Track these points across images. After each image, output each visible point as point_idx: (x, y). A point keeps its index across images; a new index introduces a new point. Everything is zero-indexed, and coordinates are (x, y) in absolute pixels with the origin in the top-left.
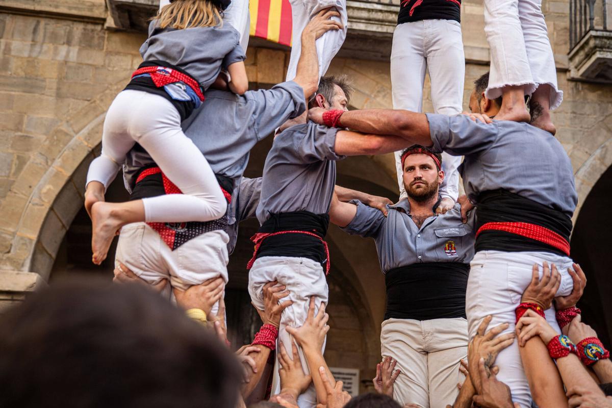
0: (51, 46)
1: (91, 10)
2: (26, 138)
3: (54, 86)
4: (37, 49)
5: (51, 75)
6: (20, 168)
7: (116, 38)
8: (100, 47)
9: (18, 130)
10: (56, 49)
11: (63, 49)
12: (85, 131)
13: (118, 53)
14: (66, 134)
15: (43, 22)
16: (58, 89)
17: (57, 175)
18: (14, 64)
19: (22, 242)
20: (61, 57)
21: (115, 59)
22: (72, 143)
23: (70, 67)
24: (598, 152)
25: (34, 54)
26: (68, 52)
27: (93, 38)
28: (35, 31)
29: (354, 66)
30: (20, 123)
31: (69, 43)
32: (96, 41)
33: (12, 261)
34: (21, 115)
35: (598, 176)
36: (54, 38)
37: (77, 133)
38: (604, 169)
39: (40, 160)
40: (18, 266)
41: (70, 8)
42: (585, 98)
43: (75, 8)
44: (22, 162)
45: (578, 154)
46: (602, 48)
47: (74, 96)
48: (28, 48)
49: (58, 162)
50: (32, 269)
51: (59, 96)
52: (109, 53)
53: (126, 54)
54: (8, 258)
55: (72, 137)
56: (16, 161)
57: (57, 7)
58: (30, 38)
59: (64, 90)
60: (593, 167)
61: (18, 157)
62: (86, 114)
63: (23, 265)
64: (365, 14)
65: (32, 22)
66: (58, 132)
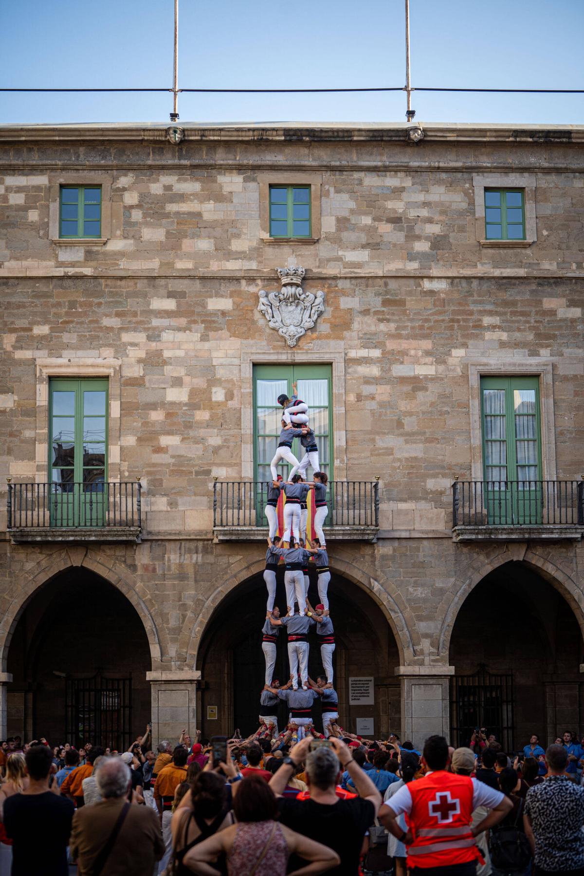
0: (189, 555)
1: (206, 535)
2: (184, 605)
3: (193, 576)
4: (183, 557)
5: (191, 571)
6: (183, 621)
7: (219, 547)
8: (212, 553)
9: (180, 601)
10: (191, 557)
11: (195, 556)
12: (211, 599)
13: (221, 555)
14: (202, 601)
15: (183, 543)
16: (195, 577)
17: (201, 622)
18: (173, 568)
19: (191, 656)
20: (194, 561)
21: (220, 558)
22: (206, 605)
23: (199, 566)
24: (468, 582)
25: (182, 561)
26: (197, 558)
27: (208, 548)
28: (180, 548)
30: (180, 597)
31: (197, 552)
32: (209, 550)
33: (188, 665)
34: (180, 594)
35: (467, 595)
36: (189, 551)
37: (207, 600)
38: (470, 590)
39: (192, 615)
40: (191, 668)
41: (196, 536)
42: (462, 552)
43: (199, 535)
44: (184, 616)
45: (458, 583)
46: (462, 534)
47: (203, 580)
48: (178, 558)
49: (201, 615)
50: (197, 670)
51: (196, 581)
52: (216, 556)
53: (225, 555)
54: (186, 664)
55: (205, 602)
56: (181, 617)
57: (189, 536)
58: (178, 552)
59: (198, 578)
60: (465, 590)
61: (182, 615)
62: (210, 589)
63: (193, 667)
64: (341, 532)
65: (178, 543)
66: (198, 600)
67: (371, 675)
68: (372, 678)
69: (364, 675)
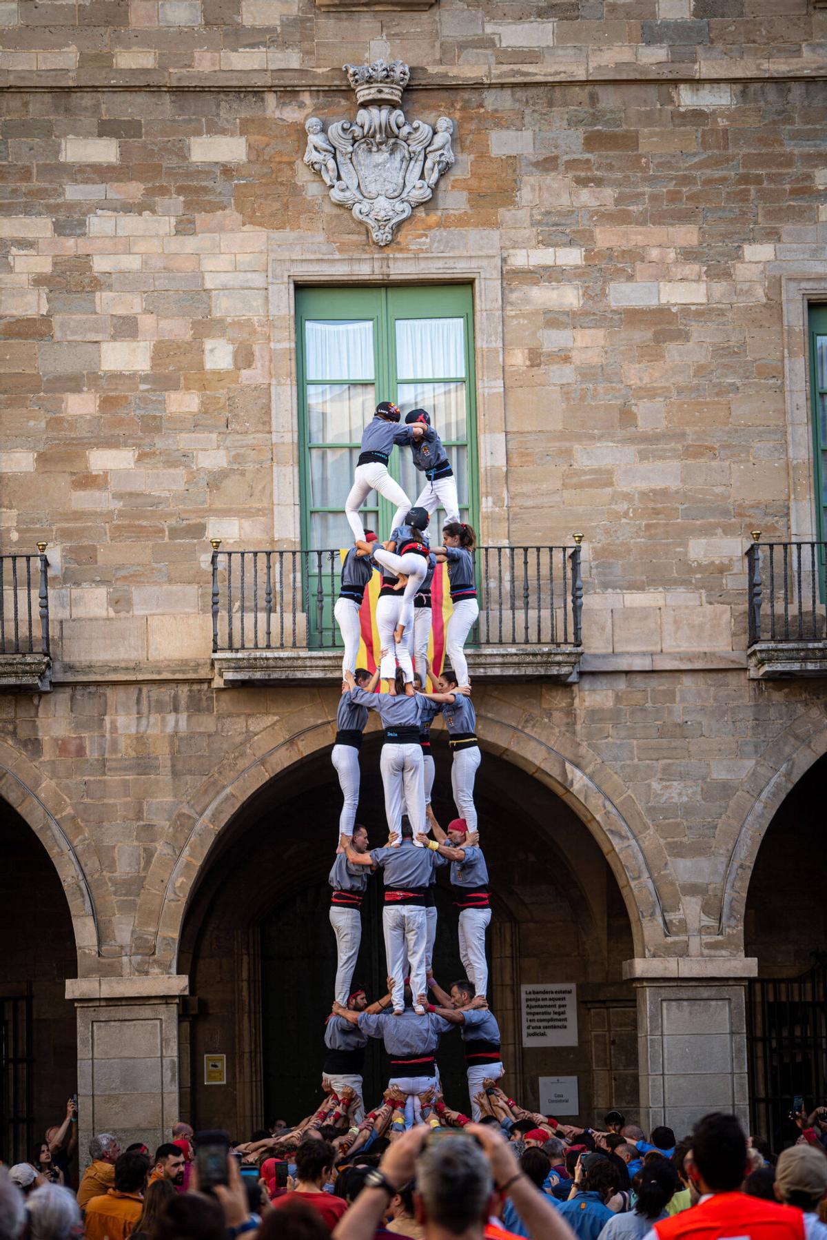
0: (158, 716)
1: (196, 671)
2: (149, 827)
3: (169, 763)
4: (144, 722)
5: (162, 753)
6: (148, 863)
7: (225, 697)
8: (209, 710)
9: (139, 819)
10: (163, 719)
11: (171, 718)
12: (208, 812)
13: (230, 715)
14: (189, 817)
15: (145, 689)
16: (173, 766)
17: (188, 865)
18: (123, 744)
19: (165, 942)
20: (170, 729)
21: (228, 721)
22: (198, 827)
23: (180, 739)
24: (783, 768)
25: (142, 729)
26: (177, 722)
27: (200, 700)
28: (138, 701)
29: (495, 693)
30: (140, 811)
31: (176, 710)
32: (204, 704)
33: (158, 963)
34: (141, 804)
35: (783, 796)
36: (160, 707)
37: (201, 814)
38: (790, 786)
39: (167, 850)
40: (166, 969)
41: (174, 672)
42: (769, 700)
43: (179, 671)
44: (149, 854)
45: (761, 770)
46: (770, 660)
47: (190, 772)
48: (134, 723)
49: (187, 851)
50: (179, 972)
51: (175, 773)
52: (220, 717)
53: (238, 715)
54: (155, 961)
55: (196, 821)
56: (143, 855)
57: (159, 673)
58: (135, 709)
59: (179, 766)
60: (778, 786)
61: (145, 850)
62: (206, 791)
63: (170, 967)
64: (499, 660)
65: (133, 690)
66: (181, 815)
67: (568, 979)
68: (572, 986)
69: (553, 980)
